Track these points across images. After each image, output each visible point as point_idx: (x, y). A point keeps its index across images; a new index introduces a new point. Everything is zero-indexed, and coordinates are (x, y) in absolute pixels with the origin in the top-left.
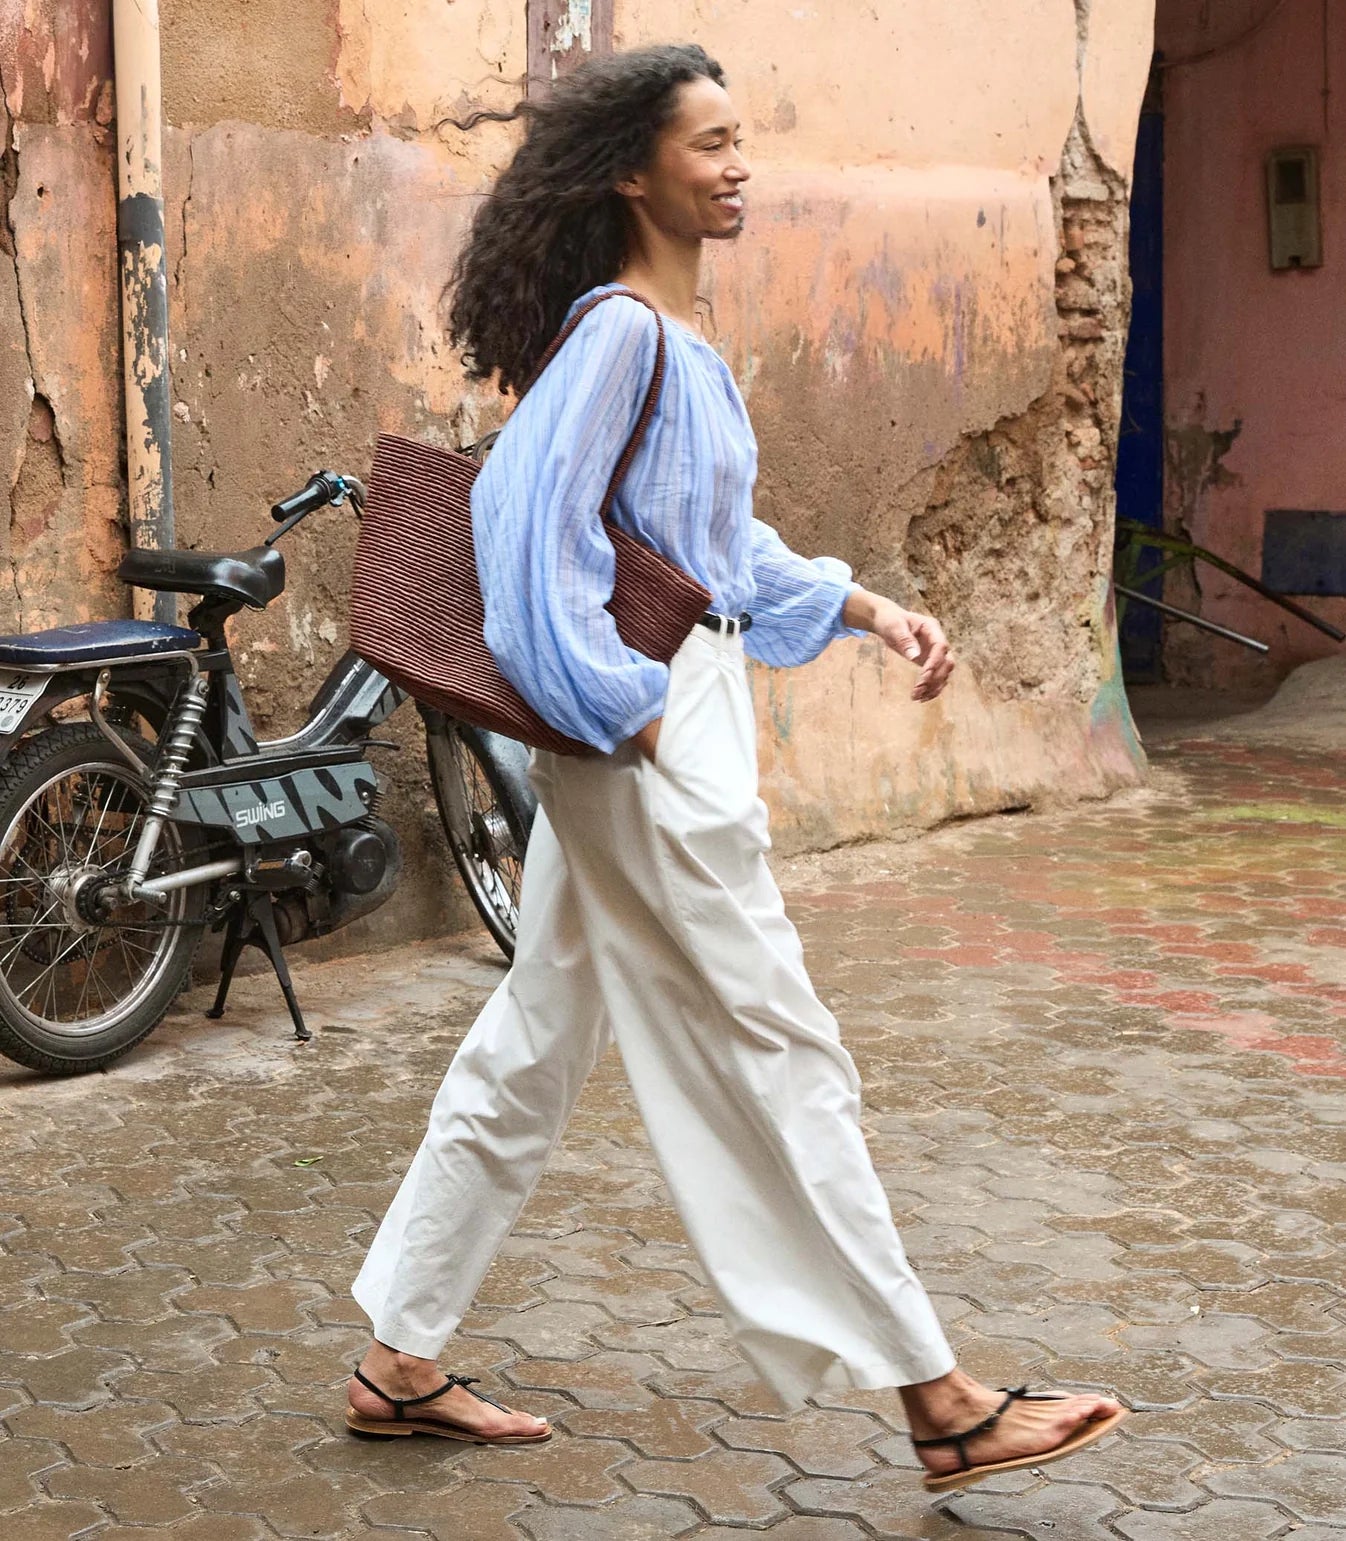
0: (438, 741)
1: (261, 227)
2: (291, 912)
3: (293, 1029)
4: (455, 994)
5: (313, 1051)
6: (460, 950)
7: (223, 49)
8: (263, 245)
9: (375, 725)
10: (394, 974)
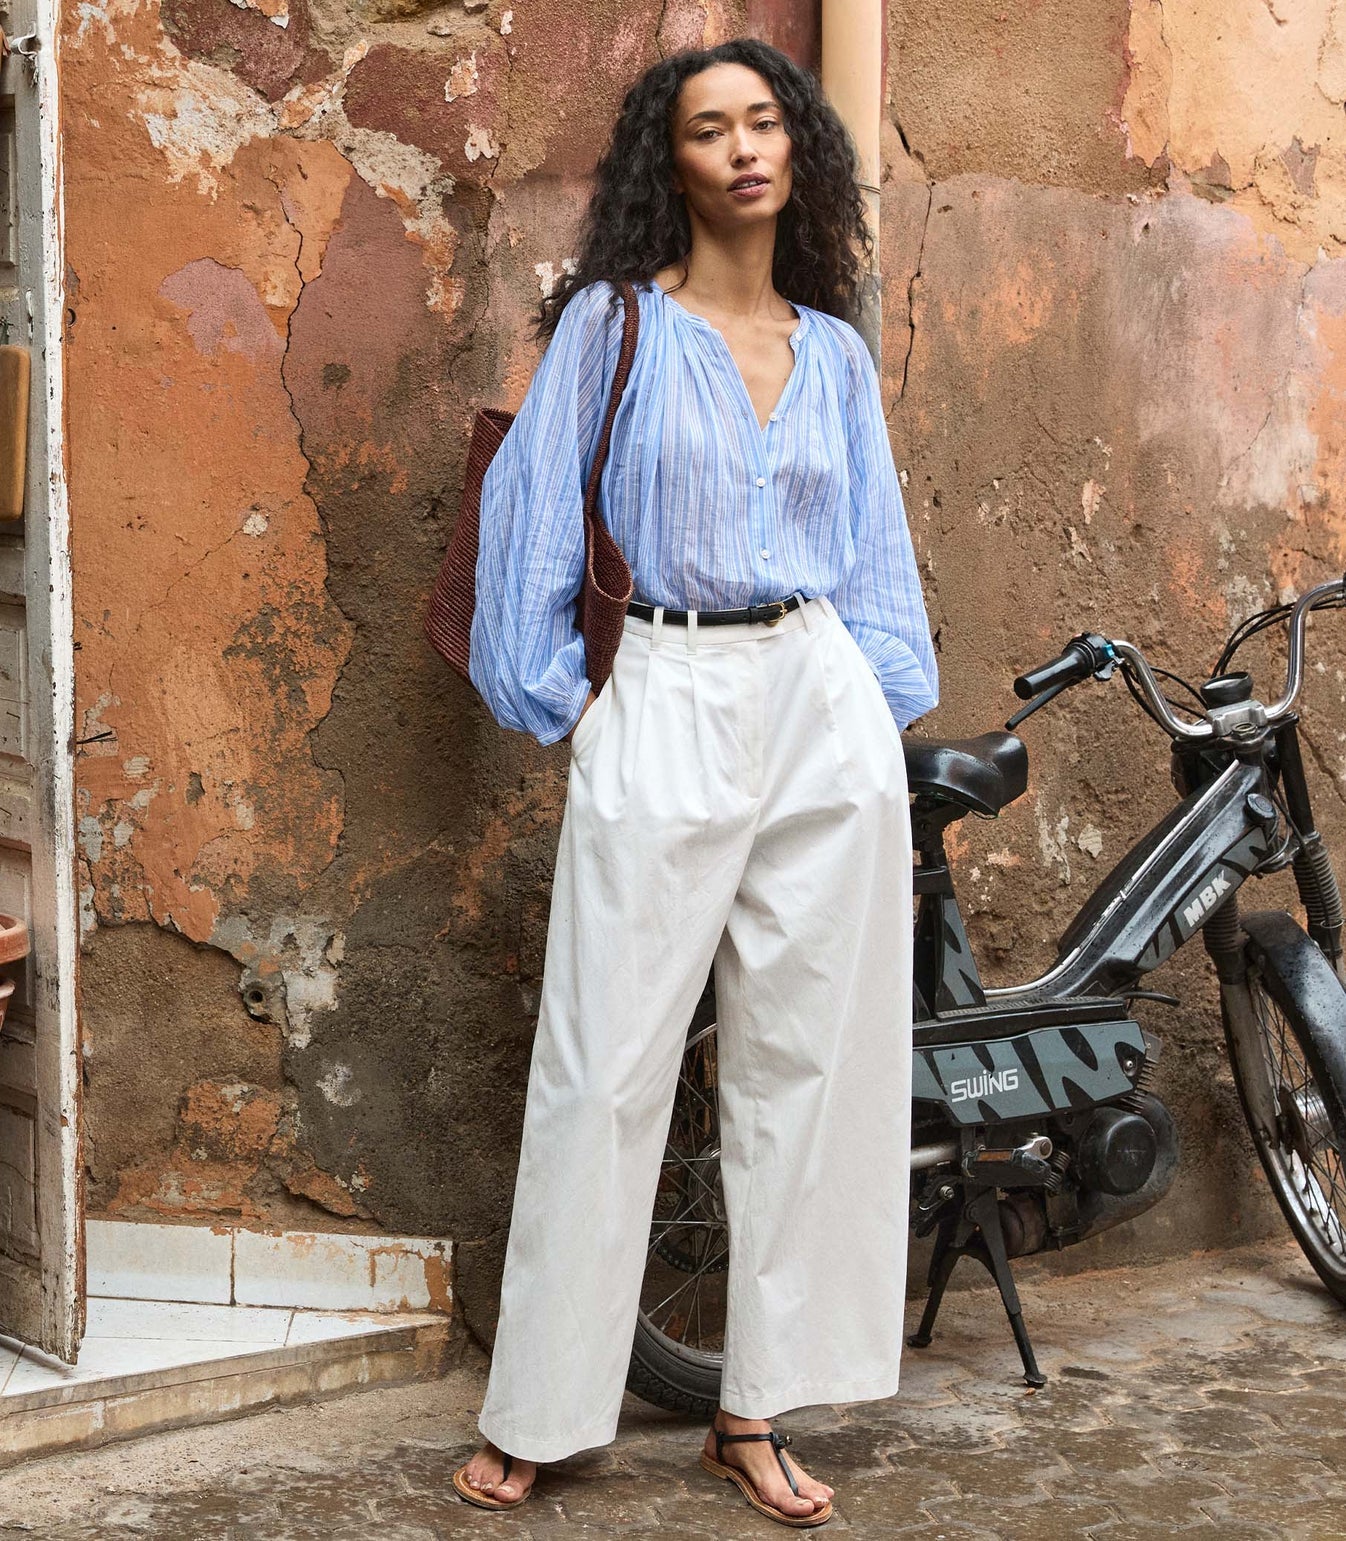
0: (1236, 993)
1: (1015, 313)
2: (1025, 1217)
3: (1022, 1371)
4: (1249, 1328)
5: (1046, 1403)
6: (1257, 1266)
7: (970, 80)
8: (1016, 336)
9: (1146, 971)
10: (1166, 1296)
